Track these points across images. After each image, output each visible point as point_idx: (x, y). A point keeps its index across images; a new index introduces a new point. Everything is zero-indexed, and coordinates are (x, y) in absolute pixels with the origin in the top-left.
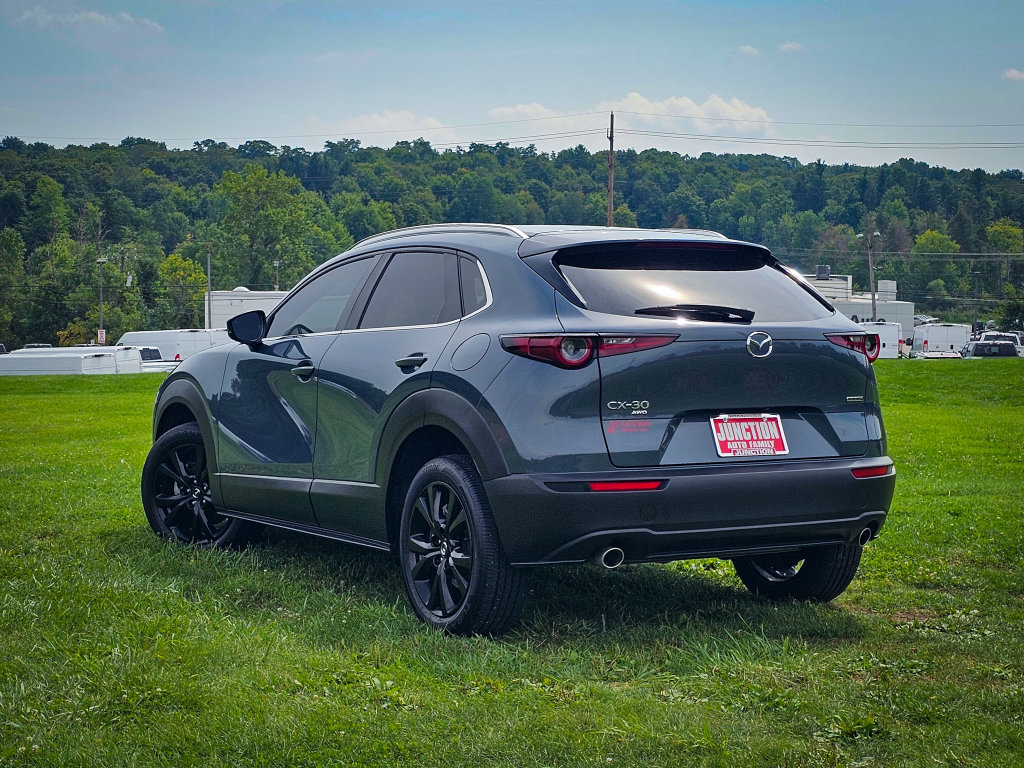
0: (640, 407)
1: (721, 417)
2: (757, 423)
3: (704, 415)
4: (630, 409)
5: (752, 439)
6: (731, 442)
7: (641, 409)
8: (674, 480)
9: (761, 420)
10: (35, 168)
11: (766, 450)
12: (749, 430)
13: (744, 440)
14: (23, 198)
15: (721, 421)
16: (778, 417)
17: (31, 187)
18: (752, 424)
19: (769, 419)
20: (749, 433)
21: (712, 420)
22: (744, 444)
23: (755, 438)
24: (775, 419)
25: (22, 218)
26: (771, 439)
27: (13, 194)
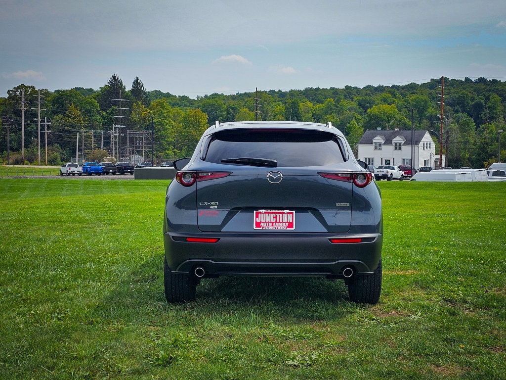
0: (214, 205)
1: (260, 211)
2: (281, 215)
3: (251, 209)
4: (209, 206)
5: (276, 222)
6: (263, 222)
7: (214, 206)
8: (222, 239)
9: (284, 213)
10: (490, 90)
11: (282, 227)
12: (275, 217)
13: (271, 222)
14: (484, 104)
15: (261, 213)
16: (294, 212)
17: (487, 99)
18: (278, 215)
19: (288, 213)
20: (275, 219)
21: (255, 212)
22: (271, 224)
23: (278, 221)
24: (292, 213)
25: (482, 112)
26: (287, 222)
27: (480, 102)
